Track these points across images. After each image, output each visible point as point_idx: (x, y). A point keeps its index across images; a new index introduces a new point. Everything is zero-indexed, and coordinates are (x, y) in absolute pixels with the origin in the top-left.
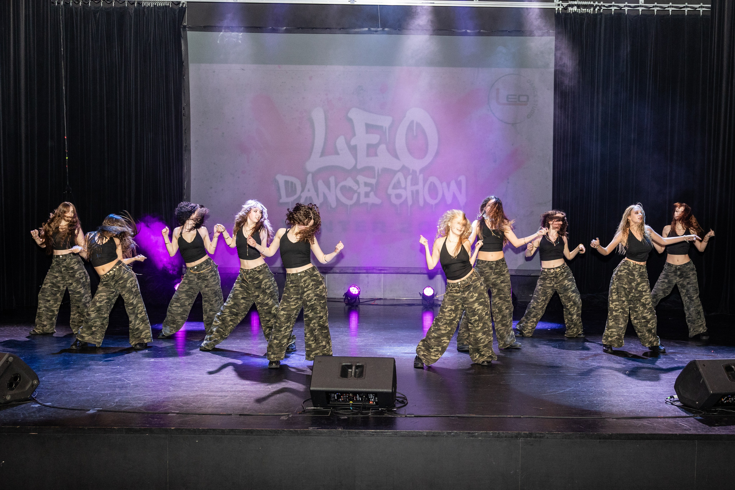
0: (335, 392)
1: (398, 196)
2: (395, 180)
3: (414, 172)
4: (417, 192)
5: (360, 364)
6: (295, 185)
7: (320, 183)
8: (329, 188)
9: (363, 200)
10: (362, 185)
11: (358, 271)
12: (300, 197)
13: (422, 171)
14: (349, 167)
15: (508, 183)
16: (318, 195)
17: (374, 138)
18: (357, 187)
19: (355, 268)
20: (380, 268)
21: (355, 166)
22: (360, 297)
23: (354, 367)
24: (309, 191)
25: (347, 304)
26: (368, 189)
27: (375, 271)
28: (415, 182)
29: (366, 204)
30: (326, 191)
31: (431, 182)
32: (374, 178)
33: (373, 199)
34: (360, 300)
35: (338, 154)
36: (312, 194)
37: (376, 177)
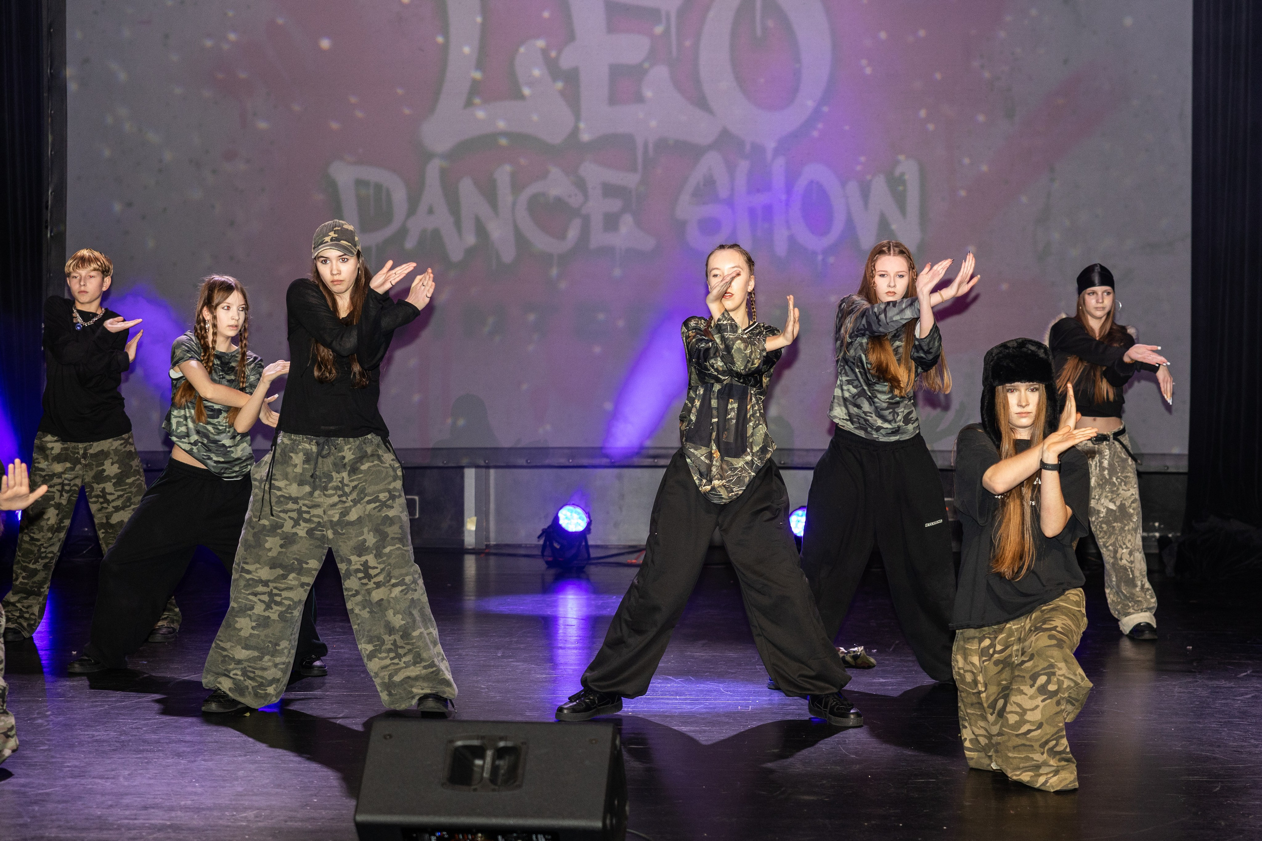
0: (431, 829)
1: (709, 226)
2: (697, 176)
3: (758, 149)
4: (768, 210)
5: (509, 744)
6: (388, 193)
7: (466, 187)
8: (493, 202)
9: (599, 238)
10: (595, 193)
11: (585, 462)
12: (403, 232)
13: (785, 145)
14: (556, 138)
16: (458, 224)
17: (632, 47)
18: (580, 197)
19: (574, 451)
20: (652, 452)
21: (574, 134)
22: (592, 540)
23: (489, 754)
24: (431, 211)
25: (550, 565)
26: (615, 205)
27: (636, 461)
28: (758, 181)
29: (608, 250)
30: (483, 209)
31: (812, 182)
32: (633, 169)
33: (630, 236)
34: (591, 551)
36: (442, 220)
37: (640, 167)
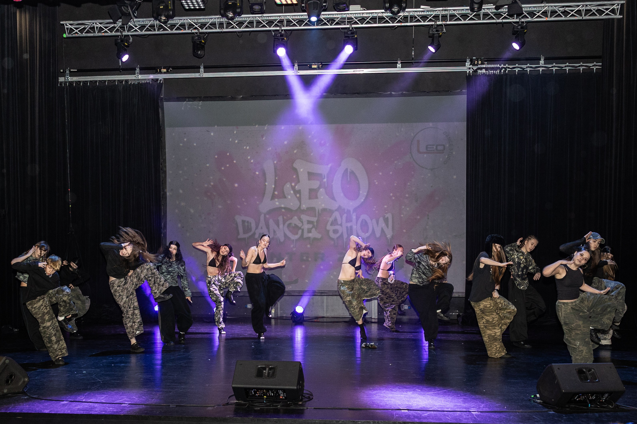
1: (335, 231)
2: (332, 218)
3: (349, 211)
4: (351, 227)
6: (250, 223)
7: (271, 222)
8: (278, 226)
9: (306, 235)
10: (305, 223)
12: (254, 234)
13: (355, 210)
14: (295, 209)
15: (428, 218)
16: (269, 231)
17: (315, 184)
18: (301, 225)
19: (300, 292)
20: (320, 292)
21: (299, 207)
22: (305, 315)
24: (262, 228)
25: (293, 321)
26: (310, 226)
27: (316, 294)
28: (349, 220)
29: (309, 238)
30: (276, 227)
31: (363, 219)
32: (316, 217)
33: (315, 234)
34: (304, 319)
35: (285, 197)
36: (265, 230)
37: (317, 216)
